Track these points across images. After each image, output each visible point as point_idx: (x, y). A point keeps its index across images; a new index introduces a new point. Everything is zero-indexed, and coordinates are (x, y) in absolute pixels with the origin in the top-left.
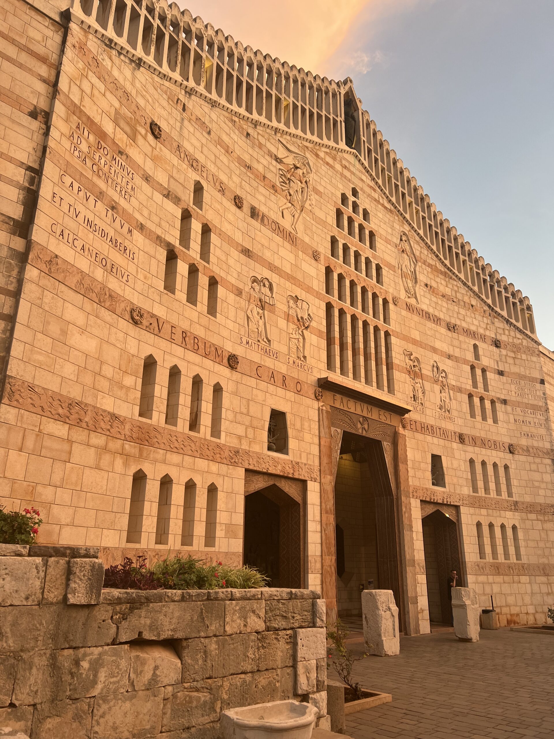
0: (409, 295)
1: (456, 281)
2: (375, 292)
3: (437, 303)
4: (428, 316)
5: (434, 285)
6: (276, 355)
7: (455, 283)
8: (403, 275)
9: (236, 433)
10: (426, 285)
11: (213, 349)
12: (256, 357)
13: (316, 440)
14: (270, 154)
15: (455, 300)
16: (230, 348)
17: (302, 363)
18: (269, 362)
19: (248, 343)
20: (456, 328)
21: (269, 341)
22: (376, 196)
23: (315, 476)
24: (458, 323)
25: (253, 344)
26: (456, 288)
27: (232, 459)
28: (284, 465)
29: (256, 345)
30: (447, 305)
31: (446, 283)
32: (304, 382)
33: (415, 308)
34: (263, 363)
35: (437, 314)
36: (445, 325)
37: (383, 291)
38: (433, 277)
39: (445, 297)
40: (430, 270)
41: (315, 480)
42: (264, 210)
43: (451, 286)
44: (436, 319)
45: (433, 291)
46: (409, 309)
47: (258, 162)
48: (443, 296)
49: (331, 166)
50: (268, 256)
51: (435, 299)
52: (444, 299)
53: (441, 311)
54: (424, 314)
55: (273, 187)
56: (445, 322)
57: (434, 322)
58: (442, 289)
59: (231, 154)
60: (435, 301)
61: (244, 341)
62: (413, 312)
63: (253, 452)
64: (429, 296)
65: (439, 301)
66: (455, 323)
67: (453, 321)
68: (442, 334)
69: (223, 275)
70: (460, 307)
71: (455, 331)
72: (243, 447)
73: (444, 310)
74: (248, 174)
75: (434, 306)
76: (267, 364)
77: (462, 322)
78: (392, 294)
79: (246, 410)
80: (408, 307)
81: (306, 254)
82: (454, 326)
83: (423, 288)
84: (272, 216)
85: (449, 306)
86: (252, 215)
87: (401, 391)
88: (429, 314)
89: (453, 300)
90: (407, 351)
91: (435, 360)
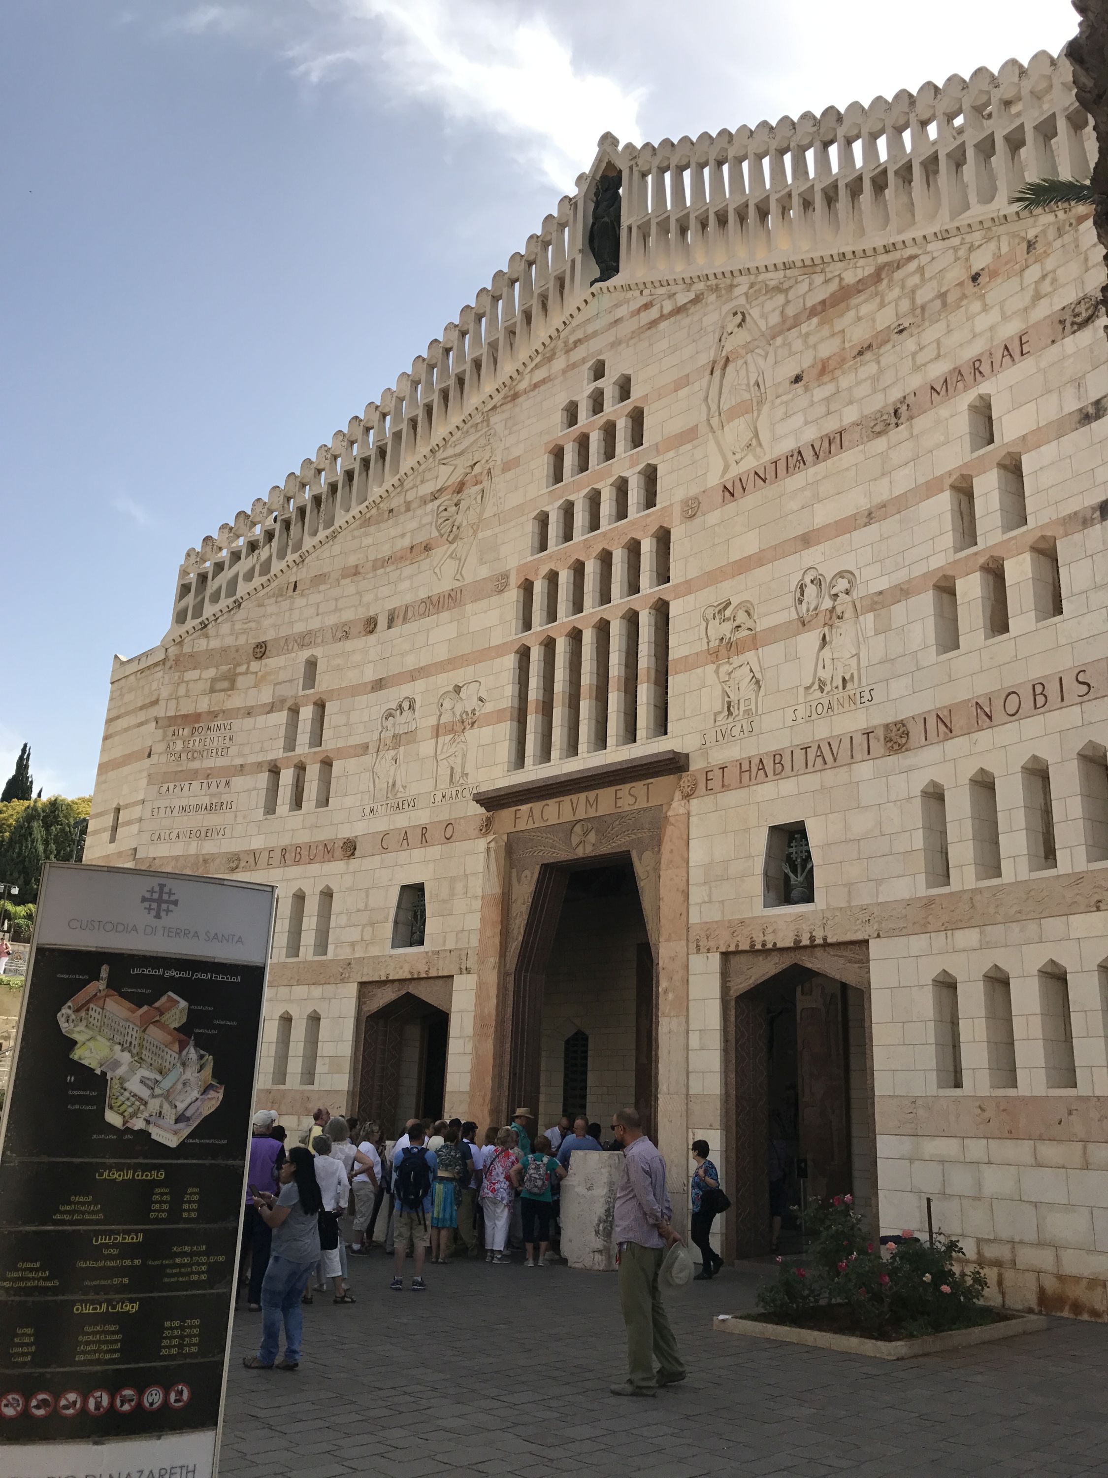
2: (632, 539)
3: (833, 396)
4: (796, 460)
6: (412, 804)
7: (913, 266)
8: (724, 420)
9: (348, 941)
10: (798, 379)
11: (321, 847)
12: (381, 824)
13: (477, 905)
14: (424, 502)
15: (907, 323)
16: (346, 832)
17: (460, 788)
18: (402, 821)
19: (372, 811)
20: (903, 409)
21: (405, 789)
23: (469, 964)
25: (380, 807)
26: (915, 280)
27: (341, 975)
28: (414, 960)
30: (879, 363)
31: (878, 300)
32: (460, 818)
33: (752, 475)
34: (392, 827)
35: (831, 425)
36: (864, 431)
37: (653, 517)
38: (826, 331)
39: (869, 347)
40: (815, 320)
41: (468, 971)
42: (409, 598)
43: (897, 291)
44: (826, 444)
45: (824, 369)
46: (732, 495)
47: (403, 535)
48: (861, 353)
49: (543, 381)
50: (411, 662)
51: (828, 390)
52: (868, 355)
53: (851, 403)
54: (782, 465)
55: (425, 547)
56: (860, 427)
57: (818, 458)
58: (859, 335)
59: (362, 571)
60: (828, 394)
61: (367, 811)
62: (744, 489)
63: (370, 957)
64: (803, 402)
65: (845, 381)
66: (899, 395)
67: (895, 394)
68: (847, 469)
69: (341, 744)
70: (927, 324)
71: (899, 422)
72: (357, 956)
73: (864, 389)
74: (388, 570)
75: (822, 410)
76: (398, 825)
77: (931, 366)
78: (681, 501)
79: (363, 904)
80: (727, 494)
81: (479, 599)
82: (899, 405)
83: (785, 398)
84: (423, 594)
85: (884, 362)
86: (390, 624)
87: (688, 714)
88: (800, 453)
89: (901, 327)
90: (715, 604)
91: (809, 565)
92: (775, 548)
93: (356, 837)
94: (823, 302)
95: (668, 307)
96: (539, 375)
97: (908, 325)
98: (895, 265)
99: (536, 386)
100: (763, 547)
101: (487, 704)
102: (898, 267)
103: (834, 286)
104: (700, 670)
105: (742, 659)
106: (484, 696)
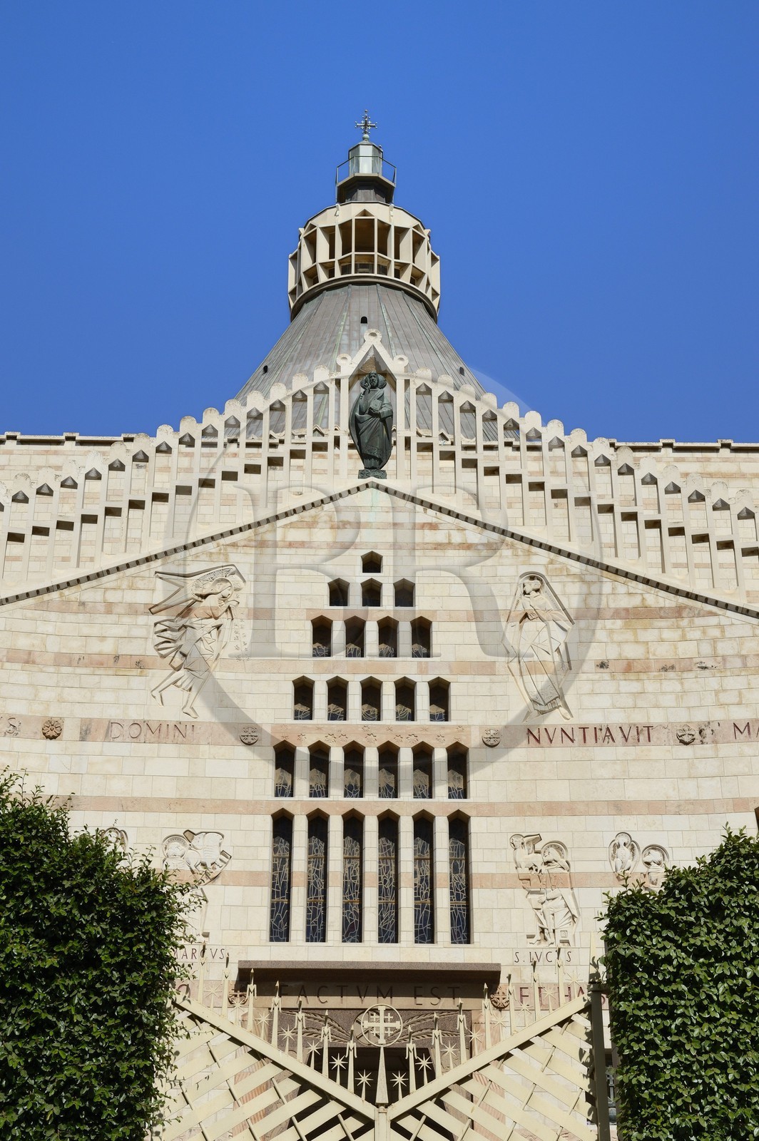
0: (543, 708)
1: (715, 614)
2: (423, 744)
3: (636, 695)
4: (605, 734)
5: (632, 652)
7: (713, 621)
8: (524, 669)
10: (603, 665)
14: (133, 610)
15: (709, 663)
20: (707, 732)
22: (440, 536)
24: (718, 715)
26: (716, 633)
30: (682, 684)
31: (679, 632)
33: (558, 731)
35: (639, 718)
36: (670, 735)
37: (448, 731)
38: (629, 635)
39: (673, 667)
40: (619, 623)
42: (113, 713)
43: (697, 634)
44: (634, 732)
45: (629, 668)
46: (538, 741)
47: (103, 638)
48: (665, 669)
49: (302, 544)
50: (118, 788)
51: (635, 686)
52: (671, 674)
53: (657, 707)
54: (590, 734)
55: (137, 663)
56: (667, 730)
57: (626, 740)
58: (663, 652)
59: (38, 660)
60: (635, 691)
62: (551, 741)
64: (610, 686)
65: (651, 686)
66: (705, 719)
67: (700, 717)
68: (656, 760)
70: (729, 674)
71: (704, 740)
73: (668, 700)
74: (79, 671)
75: (630, 702)
77: (733, 708)
78: (481, 727)
80: (531, 737)
81: (219, 744)
82: (703, 727)
83: (591, 676)
84: (135, 714)
85: (687, 685)
86: (85, 735)
87: (497, 929)
88: (608, 729)
89: (704, 665)
90: (524, 835)
91: (623, 830)
92: (587, 804)
94: (627, 610)
95: (457, 538)
96: (296, 535)
97: (709, 665)
98: (697, 612)
99: (291, 545)
100: (574, 799)
101: (232, 861)
102: (699, 616)
103: (636, 601)
104: (509, 891)
105: (556, 892)
106: (229, 851)
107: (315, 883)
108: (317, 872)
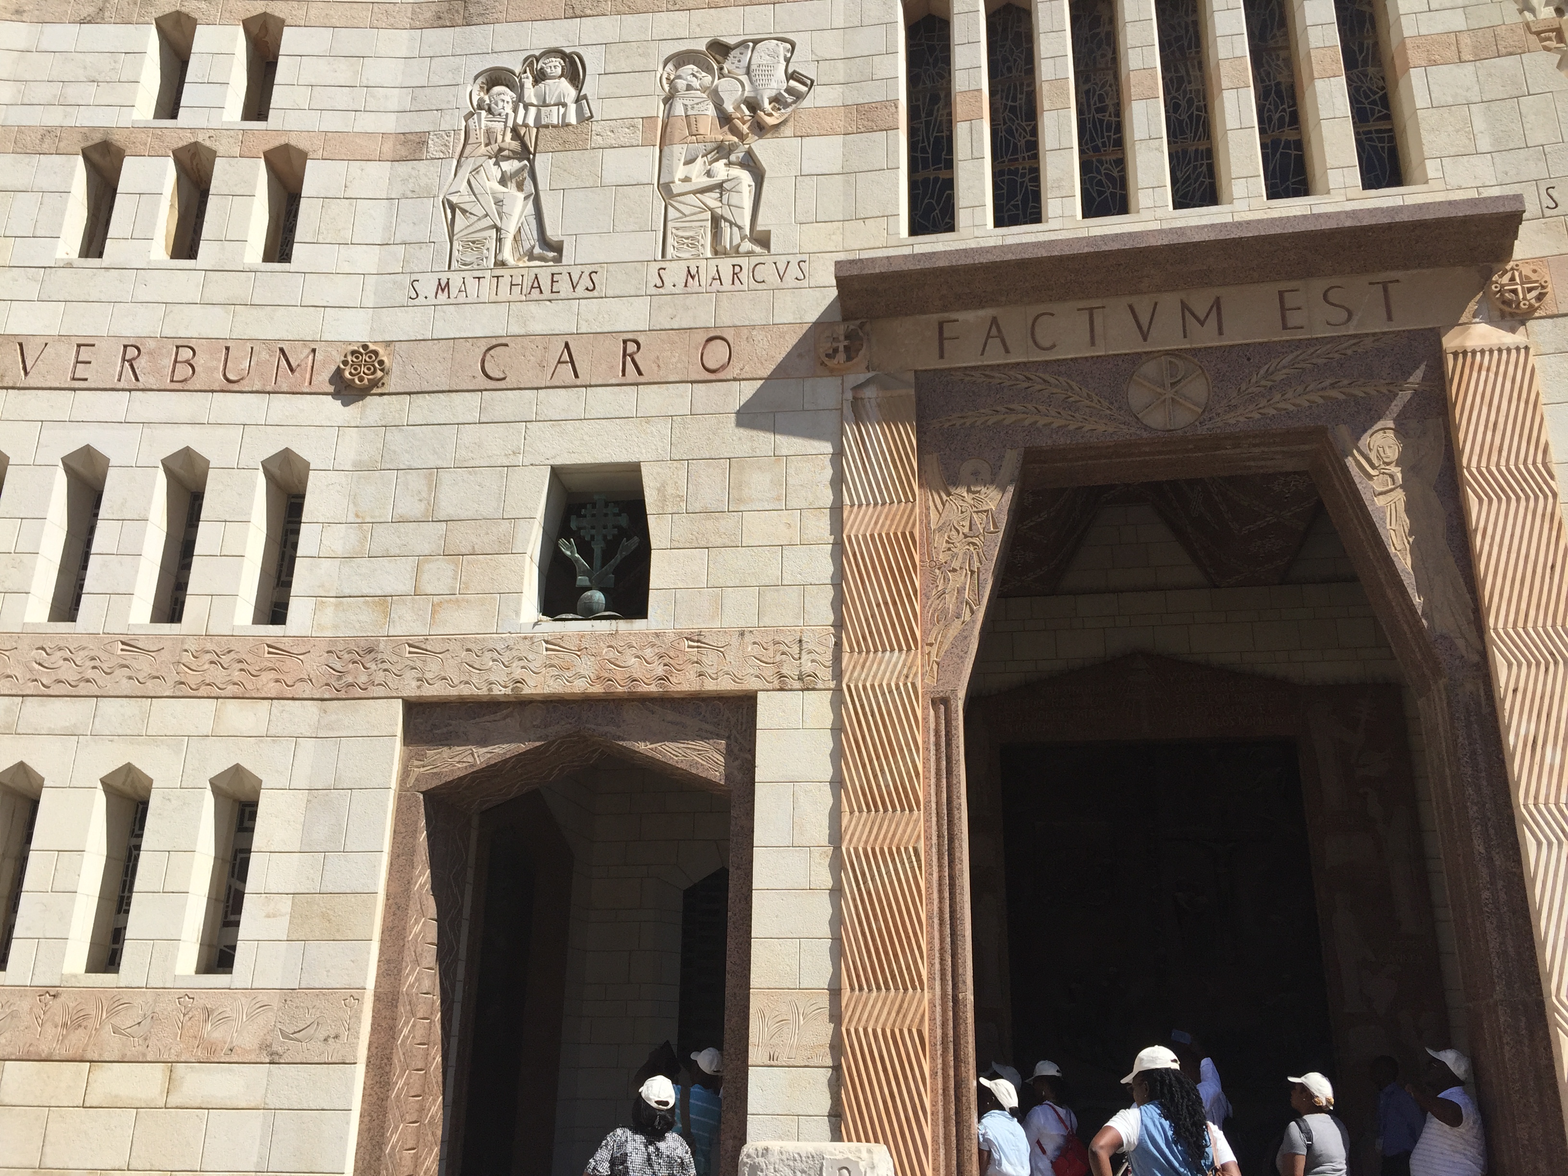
6: (587, 282)
9: (365, 592)
11: (266, 356)
12: (481, 320)
13: (821, 527)
16: (352, 329)
17: (743, 261)
18: (550, 318)
19: (443, 287)
21: (557, 248)
23: (808, 667)
25: (472, 284)
27: (339, 678)
28: (612, 654)
29: (485, 283)
32: (753, 327)
34: (515, 329)
41: (807, 684)
61: (427, 286)
63: (448, 638)
69: (332, 123)
72: (397, 630)
76: (537, 328)
79: (422, 506)
87: (1484, 144)
93: (388, 344)
101: (816, 89)
106: (809, 71)
107: (1010, 131)
108: (1013, 110)
